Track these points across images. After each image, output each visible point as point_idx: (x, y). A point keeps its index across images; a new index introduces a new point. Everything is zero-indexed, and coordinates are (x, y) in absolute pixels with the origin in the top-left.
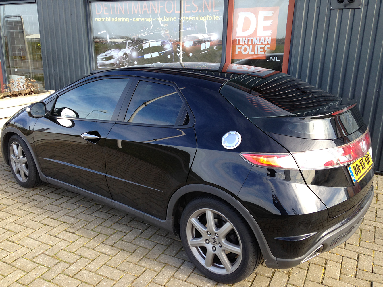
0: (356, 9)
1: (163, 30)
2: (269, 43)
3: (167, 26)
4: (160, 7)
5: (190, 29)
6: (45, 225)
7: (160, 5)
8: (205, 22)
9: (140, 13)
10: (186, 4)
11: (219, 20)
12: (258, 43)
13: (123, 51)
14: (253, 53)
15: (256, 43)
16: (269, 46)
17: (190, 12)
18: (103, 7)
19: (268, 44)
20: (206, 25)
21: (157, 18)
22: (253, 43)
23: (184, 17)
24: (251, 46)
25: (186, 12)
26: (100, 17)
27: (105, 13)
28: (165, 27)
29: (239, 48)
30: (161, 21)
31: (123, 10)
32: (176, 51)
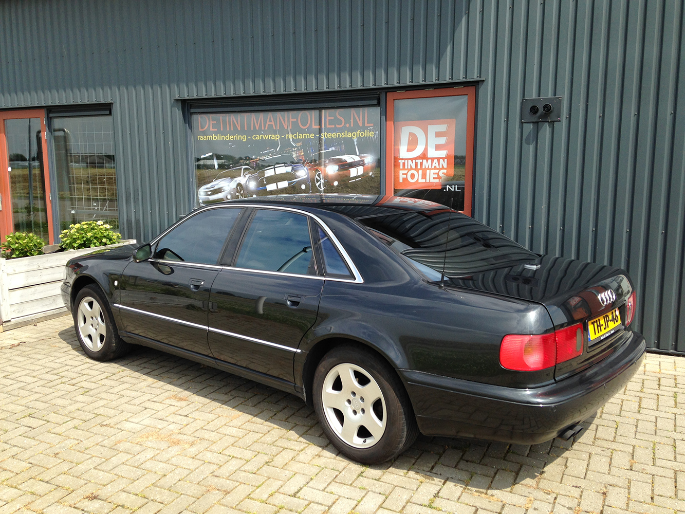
0: (555, 123)
1: (295, 151)
2: (445, 166)
3: (301, 146)
4: (291, 120)
5: (333, 149)
6: (146, 409)
7: (292, 118)
8: (355, 139)
9: (263, 129)
10: (327, 116)
11: (374, 137)
12: (430, 167)
13: (236, 181)
14: (424, 181)
15: (427, 167)
16: (445, 171)
17: (334, 126)
18: (209, 121)
19: (443, 168)
20: (356, 143)
21: (287, 135)
22: (424, 167)
23: (326, 134)
24: (420, 172)
25: (328, 126)
26: (204, 133)
27: (211, 129)
28: (299, 146)
29: (403, 174)
30: (293, 139)
31: (238, 124)
32: (314, 179)
